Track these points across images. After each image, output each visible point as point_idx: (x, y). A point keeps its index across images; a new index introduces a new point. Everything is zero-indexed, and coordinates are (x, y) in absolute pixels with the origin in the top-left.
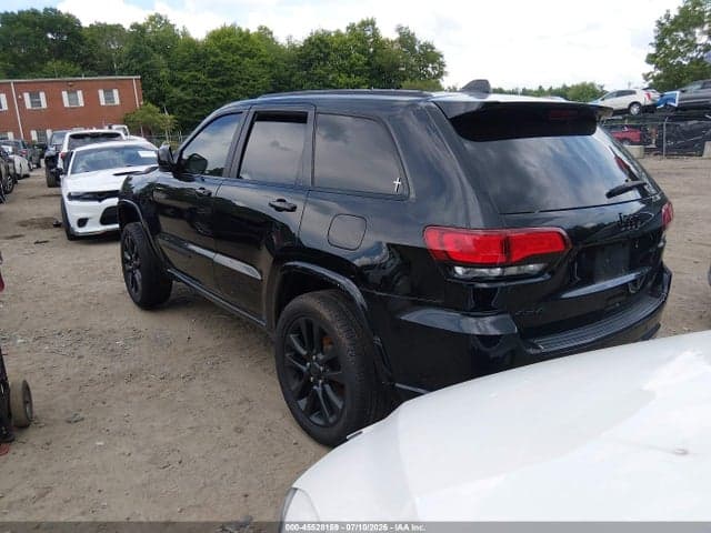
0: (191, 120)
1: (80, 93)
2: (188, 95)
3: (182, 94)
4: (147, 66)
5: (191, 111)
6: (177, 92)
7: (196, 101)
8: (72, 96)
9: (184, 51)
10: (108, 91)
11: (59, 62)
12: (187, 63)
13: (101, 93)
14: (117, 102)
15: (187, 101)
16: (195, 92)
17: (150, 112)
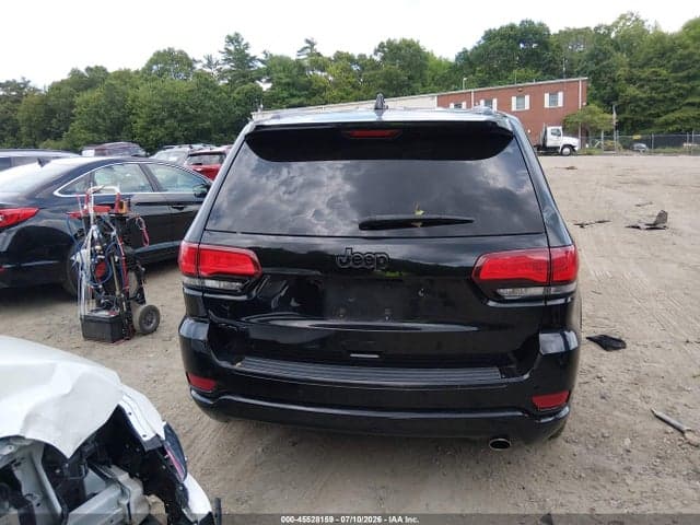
0: (642, 118)
1: (527, 98)
2: (645, 92)
3: (637, 92)
4: (604, 66)
5: (644, 109)
6: (632, 90)
7: (652, 99)
8: (520, 101)
9: (649, 47)
10: (554, 94)
11: (523, 70)
12: (651, 59)
13: (547, 96)
14: (560, 104)
15: (641, 99)
16: (653, 89)
17: (591, 112)
